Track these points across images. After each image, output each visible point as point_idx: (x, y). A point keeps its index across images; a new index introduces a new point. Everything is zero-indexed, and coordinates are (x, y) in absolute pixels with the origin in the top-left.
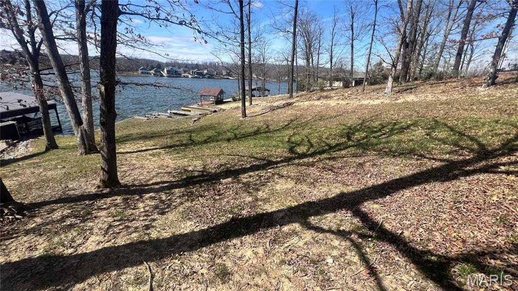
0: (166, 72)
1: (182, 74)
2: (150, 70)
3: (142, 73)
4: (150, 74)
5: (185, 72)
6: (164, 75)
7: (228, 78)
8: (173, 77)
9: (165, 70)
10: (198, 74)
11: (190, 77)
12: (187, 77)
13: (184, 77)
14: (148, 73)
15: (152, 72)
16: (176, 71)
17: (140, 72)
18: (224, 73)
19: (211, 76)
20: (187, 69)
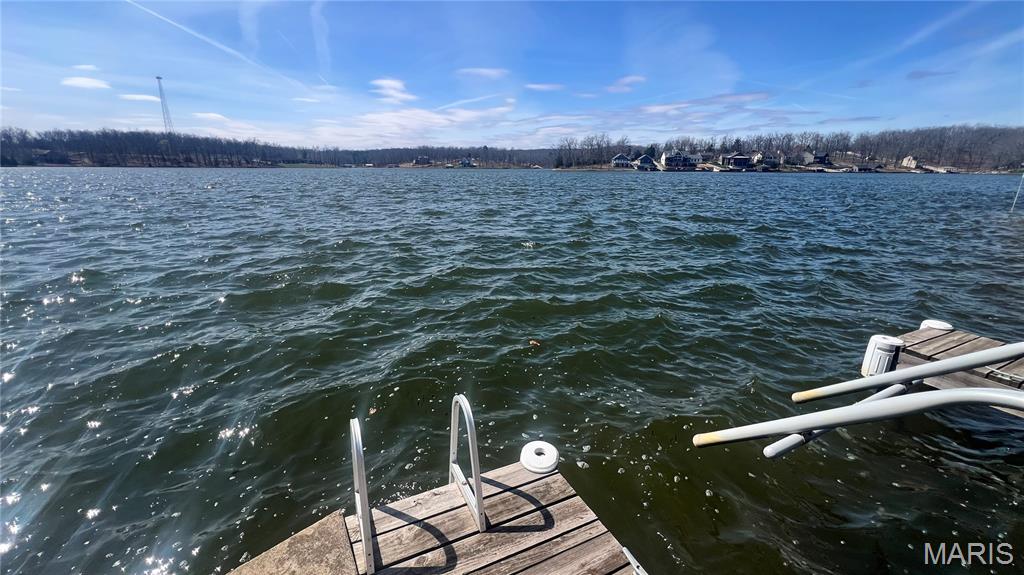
0: (663, 162)
1: (699, 166)
2: (633, 160)
3: (617, 165)
4: (632, 166)
5: (705, 160)
6: (659, 167)
7: (821, 171)
8: (679, 170)
9: (663, 157)
10: (737, 162)
11: (715, 170)
12: (711, 170)
13: (704, 170)
14: (627, 166)
15: (637, 162)
16: (685, 159)
17: (613, 163)
18: (809, 158)
19: (771, 166)
20: (711, 154)
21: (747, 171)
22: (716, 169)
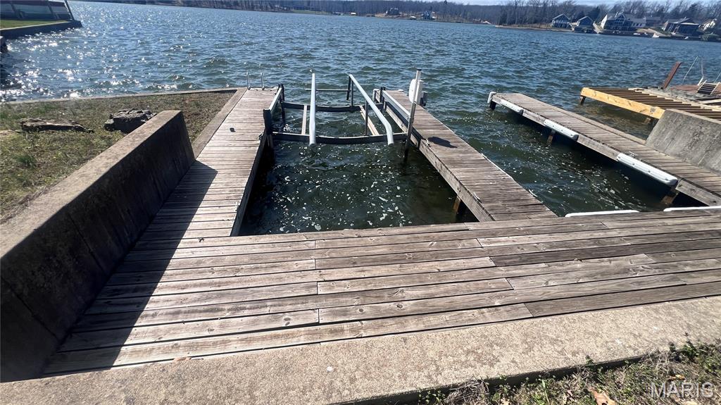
0: (603, 25)
1: (639, 30)
2: (574, 20)
3: (556, 26)
4: (570, 27)
5: (649, 25)
6: (597, 30)
8: (616, 34)
9: (605, 19)
10: (684, 30)
11: (655, 36)
12: (650, 35)
13: (642, 35)
14: (565, 27)
15: (576, 23)
16: (628, 23)
17: (553, 23)
20: (657, 18)
21: (690, 39)
22: (657, 35)
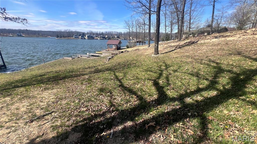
1: (95, 38)
2: (79, 36)
3: (75, 38)
5: (96, 37)
6: (86, 38)
7: (118, 39)
8: (91, 39)
9: (87, 36)
10: (103, 37)
12: (98, 39)
13: (96, 39)
14: (78, 38)
15: (80, 37)
16: (92, 37)
17: (74, 37)
18: (116, 37)
19: (109, 39)
20: (97, 35)
21: (105, 39)
22: (99, 39)
